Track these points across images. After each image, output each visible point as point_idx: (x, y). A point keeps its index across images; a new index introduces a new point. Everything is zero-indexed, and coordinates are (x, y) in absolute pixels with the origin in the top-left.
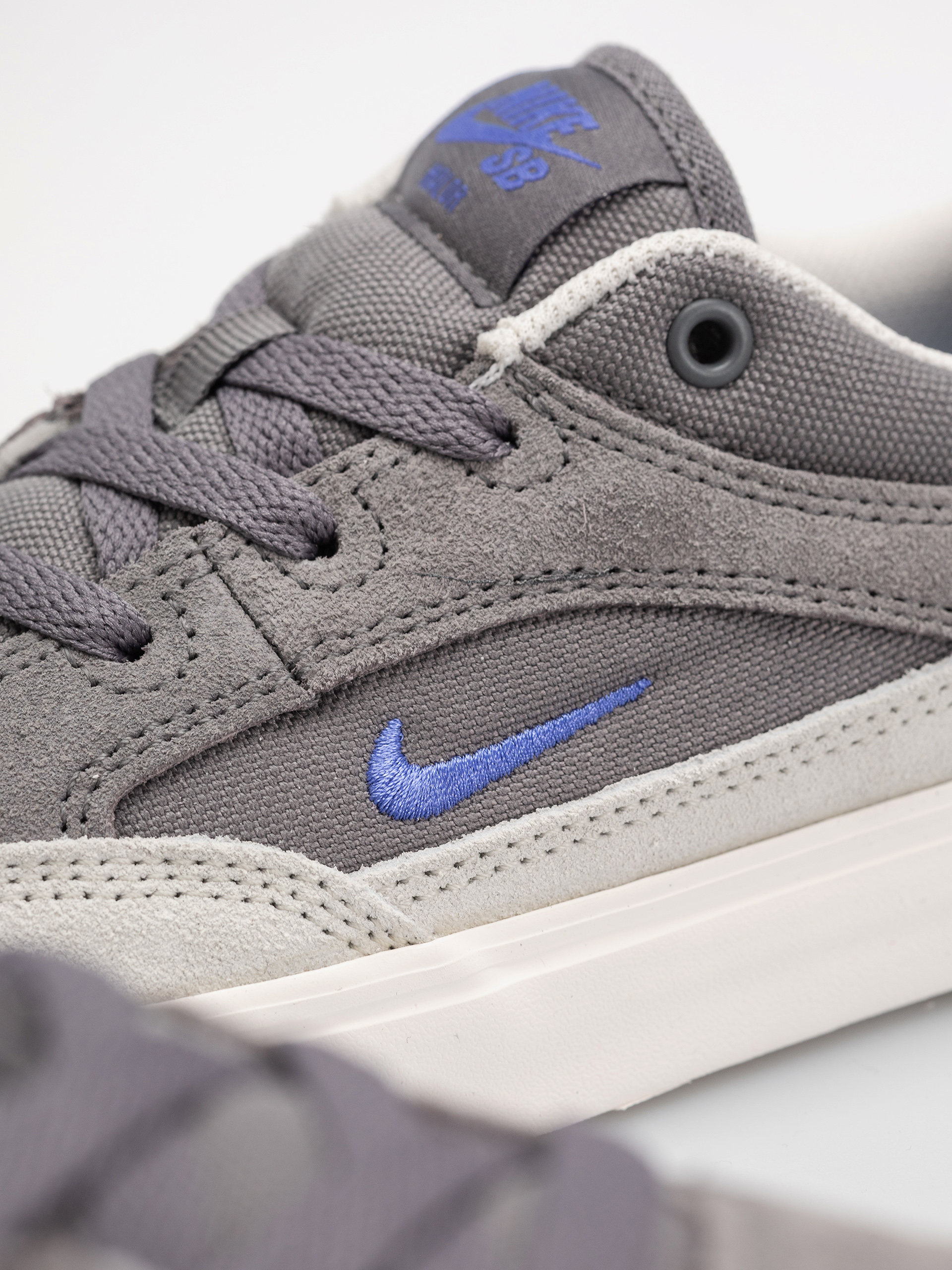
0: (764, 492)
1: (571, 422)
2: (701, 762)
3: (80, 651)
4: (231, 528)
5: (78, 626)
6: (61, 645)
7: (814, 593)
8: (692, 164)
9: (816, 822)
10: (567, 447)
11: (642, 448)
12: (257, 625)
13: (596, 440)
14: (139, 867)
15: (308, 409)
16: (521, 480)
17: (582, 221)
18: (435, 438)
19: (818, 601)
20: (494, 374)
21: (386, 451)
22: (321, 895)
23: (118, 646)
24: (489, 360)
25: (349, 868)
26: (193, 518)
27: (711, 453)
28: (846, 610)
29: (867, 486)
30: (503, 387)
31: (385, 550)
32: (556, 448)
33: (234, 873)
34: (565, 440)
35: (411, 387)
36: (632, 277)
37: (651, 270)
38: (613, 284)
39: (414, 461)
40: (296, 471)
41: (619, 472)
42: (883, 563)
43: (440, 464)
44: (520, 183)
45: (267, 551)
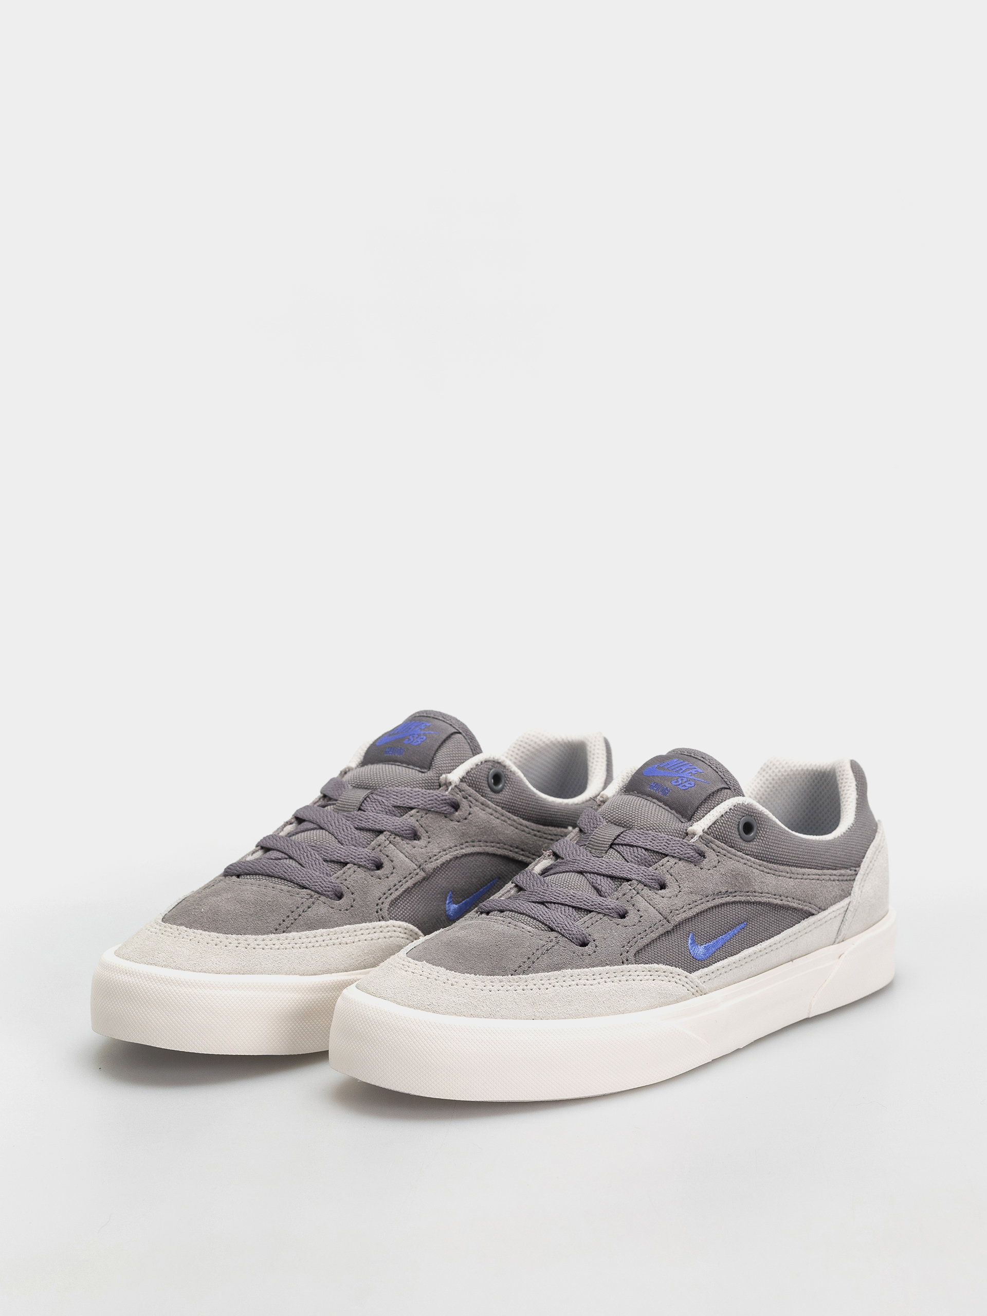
0: (765, 870)
1: (718, 851)
2: (761, 945)
3: (611, 916)
4: (640, 882)
5: (609, 909)
6: (605, 915)
7: (781, 898)
8: (730, 783)
9: (781, 965)
10: (719, 858)
11: (737, 858)
12: (654, 908)
13: (725, 856)
14: (644, 972)
15: (646, 850)
16: (709, 867)
17: (711, 797)
18: (685, 856)
19: (781, 900)
20: (696, 838)
21: (673, 861)
22: (686, 980)
23: (619, 915)
24: (694, 834)
25: (690, 972)
26: (628, 880)
27: (753, 859)
28: (788, 903)
29: (787, 869)
30: (699, 842)
31: (680, 887)
32: (716, 858)
33: (665, 974)
34: (718, 856)
35: (674, 842)
36: (728, 810)
37: (732, 808)
38: (723, 812)
39: (680, 863)
40: (651, 866)
41: (732, 864)
42: (795, 890)
43: (687, 864)
44: (687, 788)
45: (650, 888)
